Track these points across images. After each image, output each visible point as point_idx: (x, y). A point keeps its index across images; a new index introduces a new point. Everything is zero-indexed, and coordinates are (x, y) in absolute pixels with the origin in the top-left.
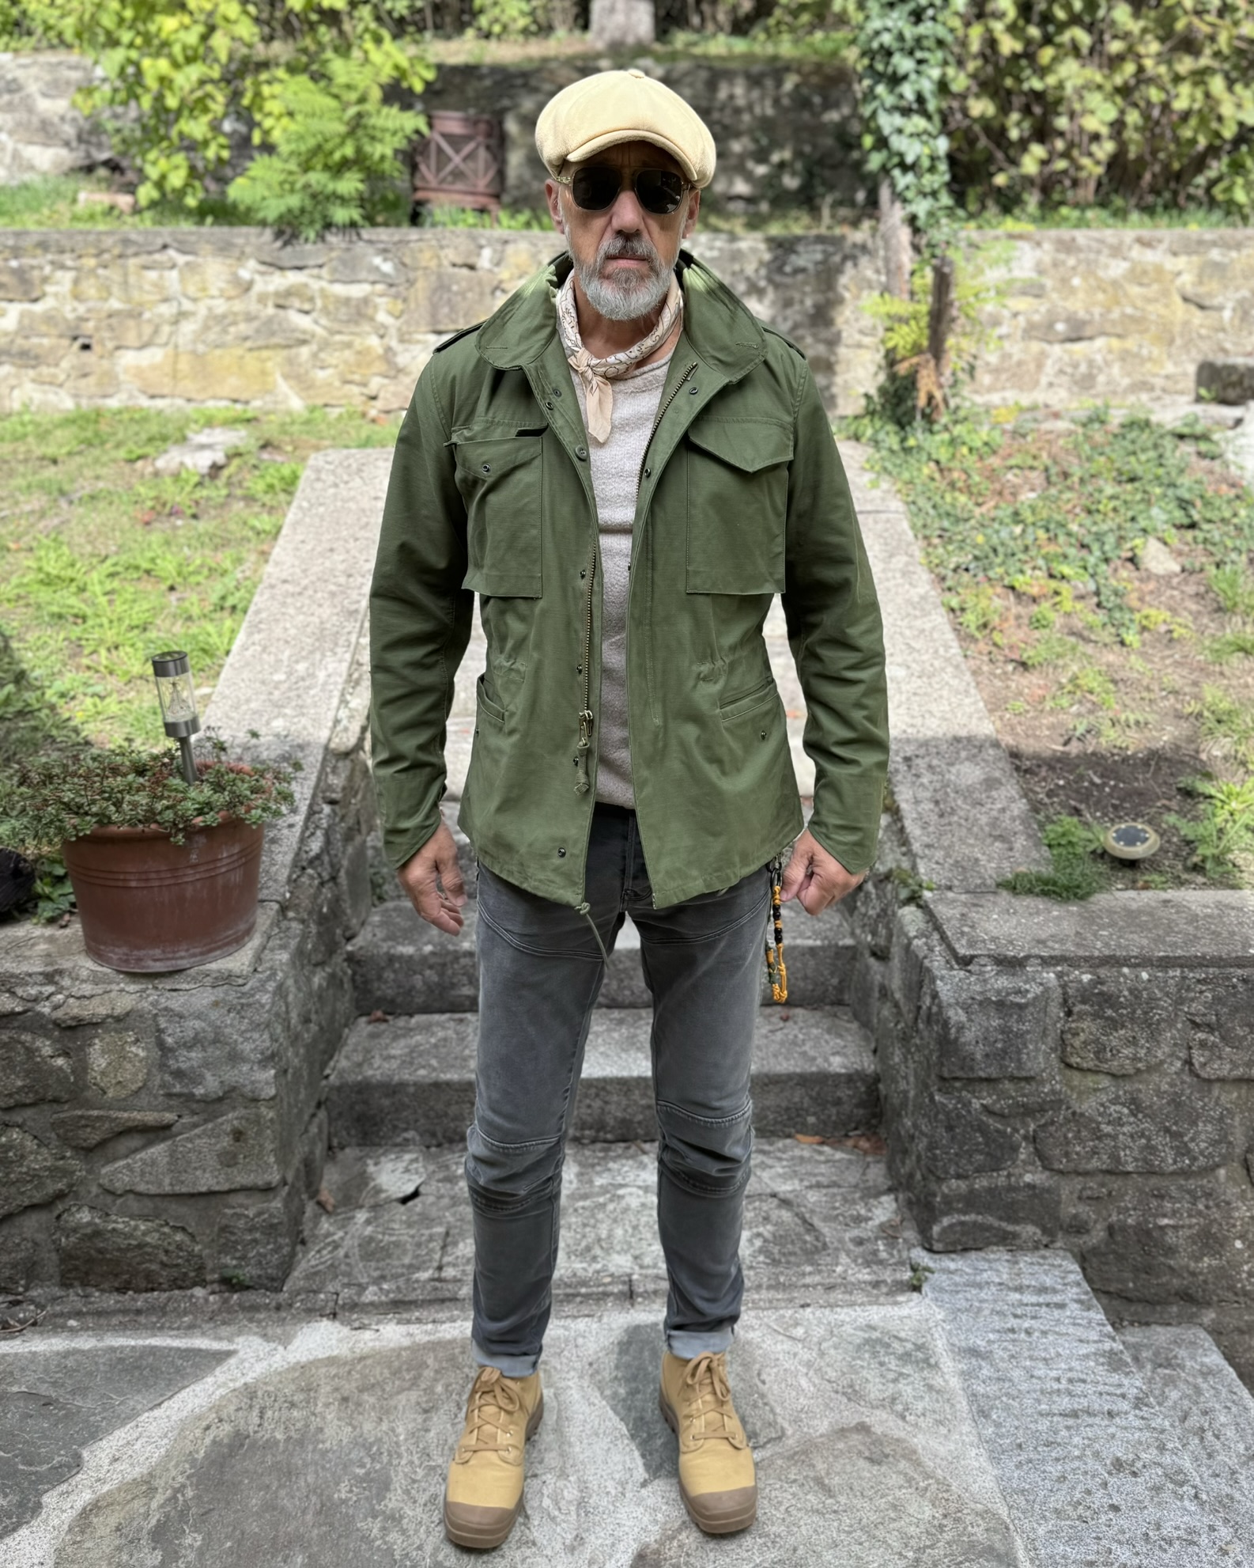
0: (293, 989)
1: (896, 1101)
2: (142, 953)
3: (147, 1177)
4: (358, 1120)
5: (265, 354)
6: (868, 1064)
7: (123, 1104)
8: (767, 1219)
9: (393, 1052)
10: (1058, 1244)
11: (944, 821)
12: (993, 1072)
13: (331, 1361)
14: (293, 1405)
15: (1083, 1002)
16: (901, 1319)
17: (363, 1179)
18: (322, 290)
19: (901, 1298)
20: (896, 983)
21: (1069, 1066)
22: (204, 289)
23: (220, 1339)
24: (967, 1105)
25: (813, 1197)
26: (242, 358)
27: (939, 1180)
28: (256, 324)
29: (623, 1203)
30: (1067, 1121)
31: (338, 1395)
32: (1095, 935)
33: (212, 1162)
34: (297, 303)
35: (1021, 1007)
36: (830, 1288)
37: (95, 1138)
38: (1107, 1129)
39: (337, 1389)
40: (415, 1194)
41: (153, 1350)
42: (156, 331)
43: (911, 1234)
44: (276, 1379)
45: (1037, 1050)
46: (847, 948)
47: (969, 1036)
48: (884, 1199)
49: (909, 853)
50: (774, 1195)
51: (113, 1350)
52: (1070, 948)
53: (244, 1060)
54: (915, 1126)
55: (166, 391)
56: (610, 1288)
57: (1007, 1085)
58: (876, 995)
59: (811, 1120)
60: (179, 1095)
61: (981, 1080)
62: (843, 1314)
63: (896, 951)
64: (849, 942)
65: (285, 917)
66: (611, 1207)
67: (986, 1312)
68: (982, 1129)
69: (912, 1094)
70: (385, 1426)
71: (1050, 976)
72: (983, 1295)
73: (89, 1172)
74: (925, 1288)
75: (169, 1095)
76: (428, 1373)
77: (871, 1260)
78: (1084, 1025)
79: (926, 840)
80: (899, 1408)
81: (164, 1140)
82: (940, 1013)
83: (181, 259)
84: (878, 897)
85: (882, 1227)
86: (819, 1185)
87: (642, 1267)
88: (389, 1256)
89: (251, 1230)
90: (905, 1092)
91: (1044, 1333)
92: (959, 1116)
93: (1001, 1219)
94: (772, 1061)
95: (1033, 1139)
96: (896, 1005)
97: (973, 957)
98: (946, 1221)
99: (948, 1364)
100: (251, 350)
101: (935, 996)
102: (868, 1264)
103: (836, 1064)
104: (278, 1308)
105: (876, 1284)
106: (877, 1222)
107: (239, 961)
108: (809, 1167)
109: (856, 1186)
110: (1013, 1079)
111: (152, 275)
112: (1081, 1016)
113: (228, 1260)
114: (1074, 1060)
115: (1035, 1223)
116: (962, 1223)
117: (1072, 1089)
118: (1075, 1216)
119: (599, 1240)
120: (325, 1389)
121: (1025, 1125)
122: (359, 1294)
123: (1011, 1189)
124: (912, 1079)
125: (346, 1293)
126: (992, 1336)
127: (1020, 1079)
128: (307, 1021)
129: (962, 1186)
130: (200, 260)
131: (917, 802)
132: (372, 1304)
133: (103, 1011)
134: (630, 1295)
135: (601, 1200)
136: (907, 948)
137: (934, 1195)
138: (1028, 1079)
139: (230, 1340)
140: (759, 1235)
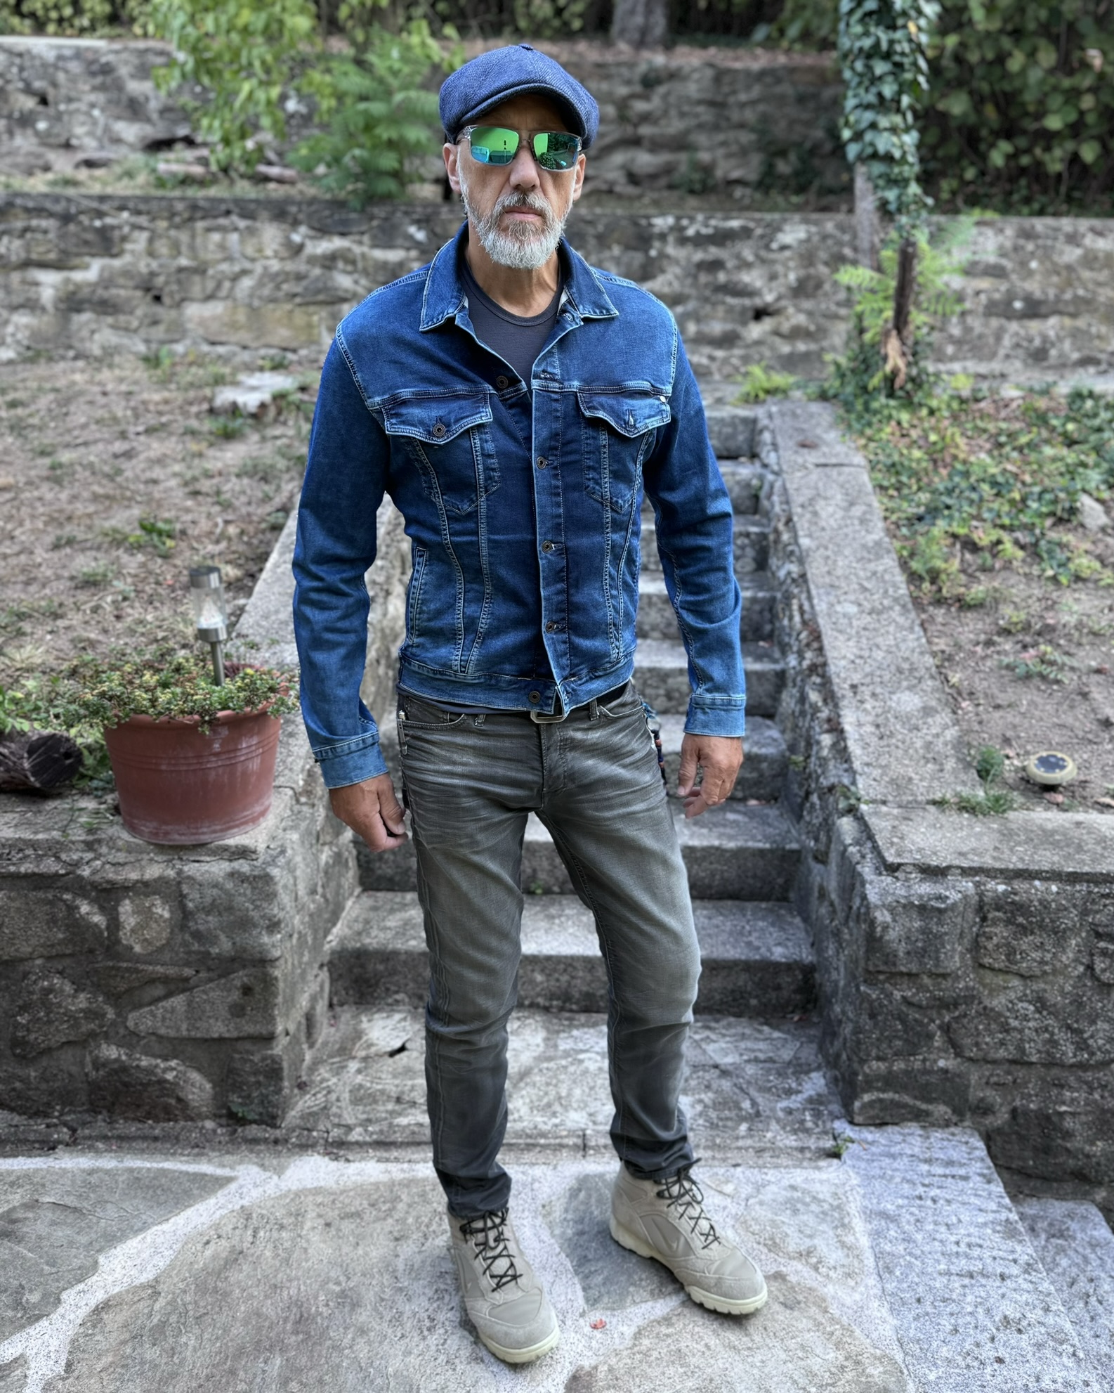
0: (302, 865)
1: (828, 988)
2: (169, 828)
3: (167, 1023)
4: (356, 981)
5: (312, 309)
6: (807, 956)
7: (148, 959)
8: (708, 1087)
9: (389, 924)
10: (967, 1123)
11: (883, 743)
12: (914, 968)
13: (317, 1191)
14: (282, 1227)
15: (998, 909)
16: (821, 1182)
17: (358, 1035)
18: (363, 256)
19: (822, 1163)
20: (832, 885)
21: (982, 966)
22: (260, 250)
23: (223, 1166)
24: (889, 995)
25: (750, 1070)
26: (291, 312)
27: (862, 1062)
28: (304, 283)
29: (582, 1067)
30: (979, 1014)
31: (321, 1221)
32: (1011, 850)
33: (223, 1012)
34: (340, 265)
35: (940, 911)
36: (760, 1151)
37: (123, 987)
38: (1014, 1023)
39: (320, 1216)
40: (402, 1049)
41: (164, 1172)
42: (219, 286)
43: (836, 1107)
44: (269, 1204)
45: (954, 950)
46: (792, 852)
47: (892, 935)
48: (814, 1075)
49: (851, 771)
50: (716, 1066)
51: (131, 1170)
52: (988, 862)
53: (255, 926)
54: (843, 1012)
55: (223, 338)
56: (565, 1141)
57: (926, 980)
58: (816, 894)
59: (754, 1002)
60: (199, 952)
61: (902, 974)
62: (772, 1175)
63: (834, 857)
64: (794, 846)
65: (298, 801)
66: (572, 1069)
67: (898, 1180)
68: (902, 1018)
69: (842, 983)
70: (360, 1252)
71: (968, 885)
72: (895, 1165)
73: (118, 1015)
74: (845, 1155)
75: (189, 953)
76: (401, 1206)
77: (800, 1129)
78: (997, 930)
79: (866, 759)
80: (814, 1260)
81: (183, 991)
82: (867, 913)
83: (242, 224)
84: (822, 808)
85: (810, 1100)
86: (756, 1060)
87: (595, 1123)
88: (375, 1102)
89: (255, 1073)
90: (836, 982)
91: (949, 1202)
92: (881, 1005)
93: (916, 1098)
94: (721, 949)
95: (946, 1029)
96: (832, 904)
97: (900, 865)
98: (867, 1097)
99: (859, 1225)
100: (300, 305)
101: (864, 897)
102: (795, 1132)
103: (779, 954)
104: (276, 1142)
105: (802, 1150)
106: (805, 1095)
107: (255, 837)
108: (749, 1044)
109: (790, 1063)
110: (931, 975)
111: (216, 237)
112: (995, 922)
113: (235, 1098)
114: (987, 961)
115: (946, 1103)
116: (881, 1100)
117: (984, 986)
118: (982, 1100)
119: (560, 1098)
120: (312, 1214)
121: (940, 1015)
122: (347, 1134)
123: (925, 1072)
124: (842, 970)
125: (336, 1133)
126: (900, 1202)
127: (938, 975)
128: (313, 892)
129: (882, 1066)
130: (258, 225)
131: (860, 725)
132: (357, 1143)
133: (134, 876)
134: (583, 1147)
135: (564, 1062)
136: (843, 853)
137: (856, 1074)
138: (944, 976)
139: (232, 1168)
140: (701, 1101)
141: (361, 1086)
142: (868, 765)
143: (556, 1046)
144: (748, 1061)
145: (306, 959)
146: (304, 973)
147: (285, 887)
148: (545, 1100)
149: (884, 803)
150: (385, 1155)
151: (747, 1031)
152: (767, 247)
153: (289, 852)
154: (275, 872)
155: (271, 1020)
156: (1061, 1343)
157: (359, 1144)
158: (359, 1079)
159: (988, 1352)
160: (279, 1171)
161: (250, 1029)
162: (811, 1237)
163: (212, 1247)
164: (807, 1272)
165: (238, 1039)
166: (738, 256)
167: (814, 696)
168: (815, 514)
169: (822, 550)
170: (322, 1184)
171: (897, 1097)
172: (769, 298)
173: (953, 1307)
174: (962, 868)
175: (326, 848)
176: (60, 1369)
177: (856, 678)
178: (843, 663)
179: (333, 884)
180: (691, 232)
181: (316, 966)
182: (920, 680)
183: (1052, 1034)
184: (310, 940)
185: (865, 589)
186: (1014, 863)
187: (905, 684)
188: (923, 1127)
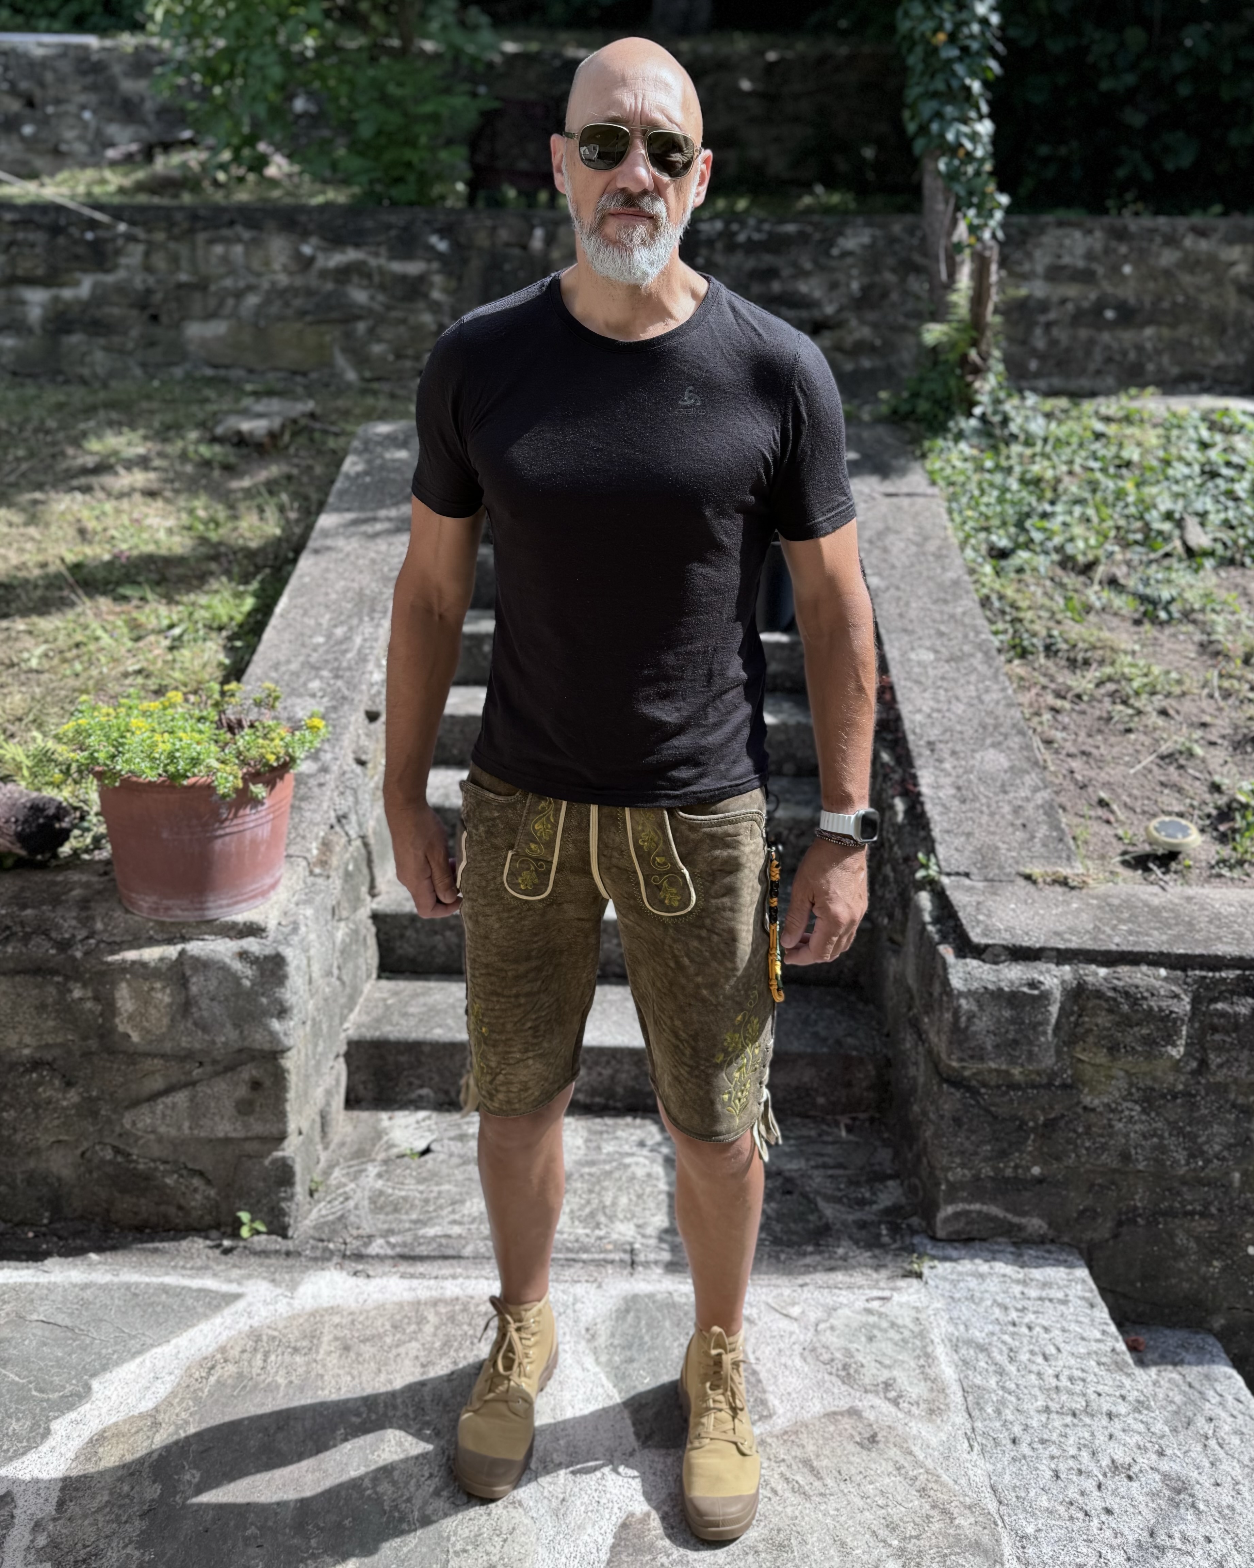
0: (316, 944)
1: (905, 1086)
2: (170, 903)
3: (168, 1121)
4: (376, 1074)
5: (324, 328)
7: (147, 1050)
9: (412, 1010)
10: (1065, 1239)
11: (964, 808)
13: (334, 1310)
14: (295, 1351)
16: (901, 1305)
17: (378, 1134)
18: (380, 267)
19: (902, 1284)
20: (910, 972)
22: (267, 264)
23: (230, 1281)
25: (818, 1177)
26: (301, 330)
28: (316, 299)
29: (629, 1172)
31: (339, 1344)
32: (1114, 929)
33: (230, 1108)
34: (355, 278)
35: (1033, 998)
38: (1118, 1126)
39: (337, 1339)
40: (427, 1151)
41: (164, 1287)
42: (221, 303)
43: (916, 1221)
44: (281, 1326)
47: (979, 1025)
48: (890, 1183)
49: (929, 839)
51: (128, 1285)
52: (1088, 943)
53: (265, 1012)
54: (924, 1113)
56: (611, 1256)
58: (892, 980)
59: (821, 1100)
62: (844, 1297)
63: (910, 937)
65: (312, 872)
66: (617, 1175)
67: (988, 1303)
69: (922, 1080)
72: (985, 1286)
73: (114, 1112)
74: (926, 1275)
76: (427, 1328)
77: (876, 1244)
79: (946, 825)
80: (893, 1394)
81: (186, 1086)
82: (951, 1001)
83: (247, 234)
84: (896, 881)
85: (886, 1212)
86: (825, 1166)
87: (643, 1236)
88: (398, 1210)
89: (265, 1178)
91: (1046, 1329)
93: (1005, 1208)
96: (910, 991)
97: (987, 946)
98: (951, 1209)
99: (944, 1355)
100: (311, 323)
101: (946, 982)
102: (869, 1248)
104: (288, 1254)
106: (881, 1206)
107: (265, 911)
108: (816, 1148)
109: (862, 1169)
111: (219, 248)
112: (1095, 1012)
115: (1041, 1216)
116: (967, 1212)
119: (604, 1207)
120: (328, 1337)
122: (366, 1246)
123: (1018, 1180)
124: (922, 1065)
125: (355, 1244)
126: (991, 1328)
128: (328, 973)
130: (264, 235)
131: (939, 787)
132: (378, 1256)
134: (631, 1263)
135: (608, 1167)
136: (921, 933)
137: (939, 1182)
139: (240, 1283)
141: (381, 1193)
142: (948, 832)
143: (599, 1148)
144: (816, 1167)
145: (320, 1049)
146: (318, 1063)
147: (298, 968)
148: (587, 1210)
149: (967, 875)
150: (411, 1270)
151: (812, 1133)
152: (827, 254)
153: (303, 929)
154: (288, 953)
155: (282, 1116)
156: (1179, 1492)
157: (380, 1258)
158: (379, 1184)
159: (1095, 1503)
160: (293, 1286)
161: (258, 1128)
162: (889, 1367)
163: (218, 1372)
164: (887, 1408)
165: (246, 1139)
166: (795, 264)
167: (887, 755)
168: (885, 550)
169: (892, 591)
170: (340, 1301)
171: (985, 1208)
172: (829, 310)
173: (1054, 1450)
174: (1058, 950)
175: (342, 924)
176: (50, 1508)
177: (934, 734)
178: (918, 717)
179: (350, 965)
180: (742, 238)
181: (332, 1056)
182: (1006, 736)
183: (1161, 1137)
184: (325, 1027)
185: (941, 634)
186: (1115, 942)
187: (989, 741)
188: (1015, 1244)
